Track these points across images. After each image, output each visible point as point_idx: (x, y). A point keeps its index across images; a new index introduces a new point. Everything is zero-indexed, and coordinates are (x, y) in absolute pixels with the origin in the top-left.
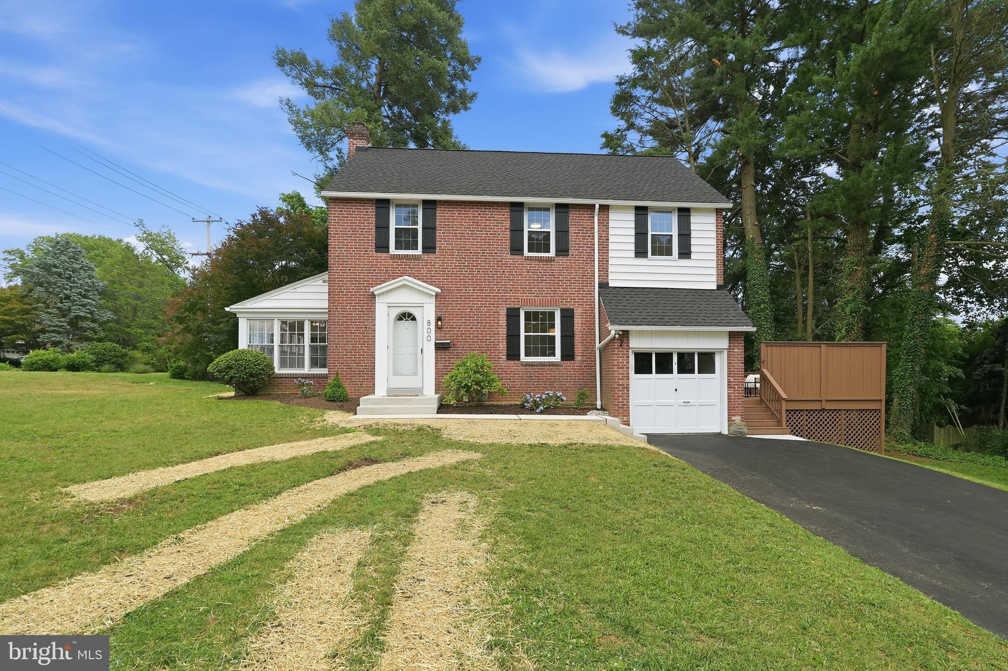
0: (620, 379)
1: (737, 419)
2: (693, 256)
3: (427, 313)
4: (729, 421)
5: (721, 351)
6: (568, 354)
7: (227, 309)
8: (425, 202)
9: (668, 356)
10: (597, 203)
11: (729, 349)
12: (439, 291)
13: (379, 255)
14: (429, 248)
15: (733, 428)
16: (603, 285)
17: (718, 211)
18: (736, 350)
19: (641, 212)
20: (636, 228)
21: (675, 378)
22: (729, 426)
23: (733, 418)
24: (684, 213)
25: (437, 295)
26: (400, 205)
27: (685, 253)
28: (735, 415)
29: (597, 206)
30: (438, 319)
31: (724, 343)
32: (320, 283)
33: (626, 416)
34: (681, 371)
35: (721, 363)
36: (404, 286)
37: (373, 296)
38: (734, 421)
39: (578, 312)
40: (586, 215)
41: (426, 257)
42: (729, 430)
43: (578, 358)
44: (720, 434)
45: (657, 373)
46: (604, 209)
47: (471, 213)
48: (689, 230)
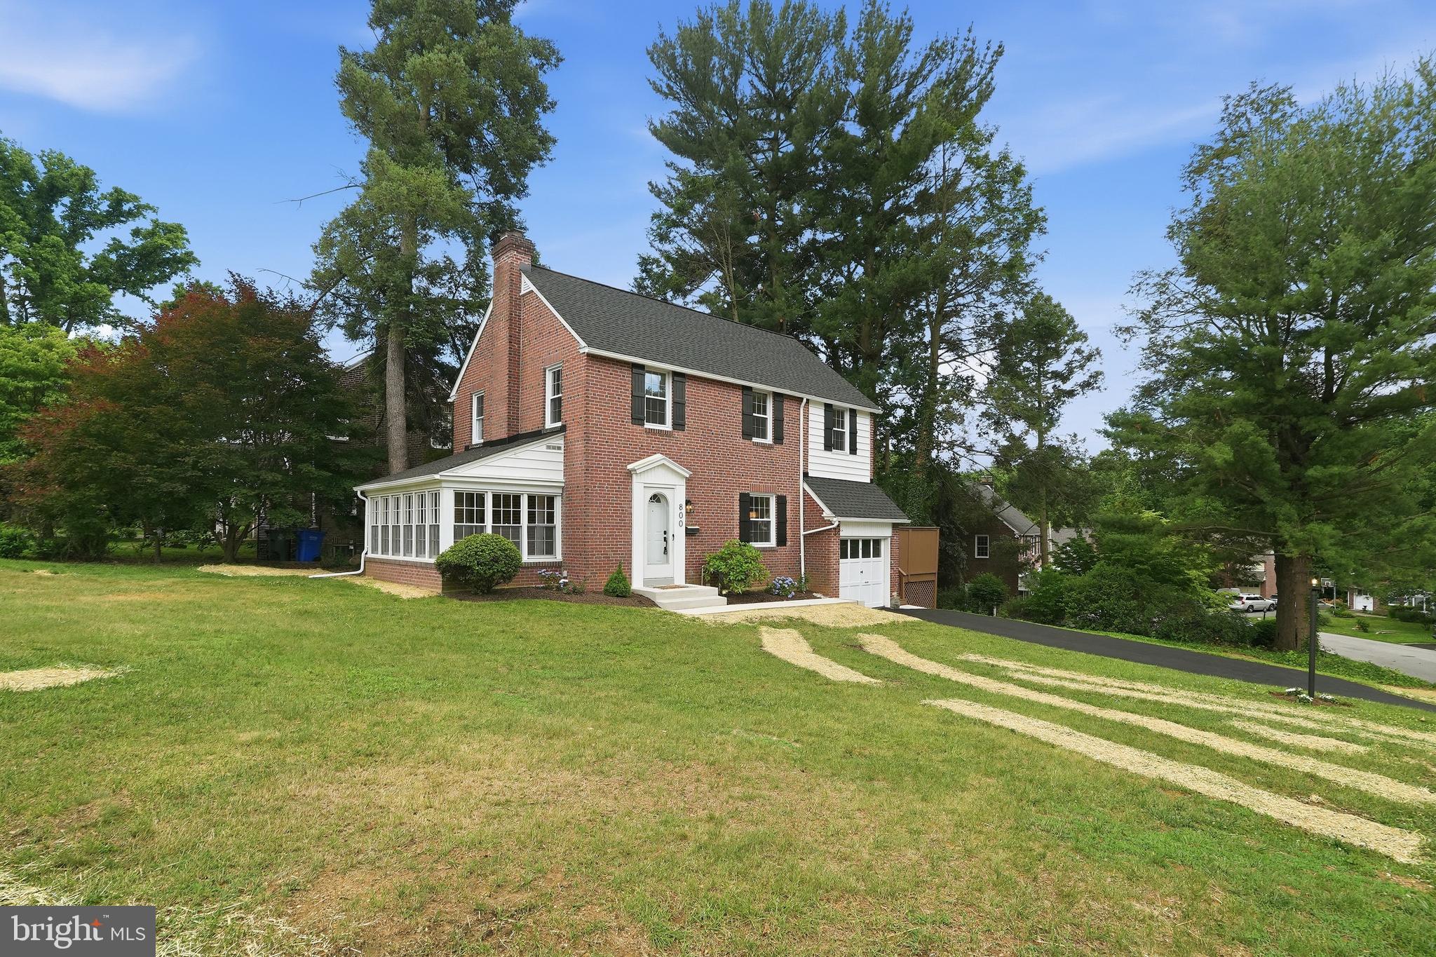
2: (857, 452)
3: (678, 497)
4: (891, 596)
5: (885, 538)
6: (782, 540)
8: (675, 374)
9: (855, 542)
10: (805, 397)
11: (892, 538)
12: (689, 471)
13: (635, 427)
14: (679, 424)
15: (893, 603)
16: (806, 475)
17: (872, 415)
18: (895, 539)
19: (830, 409)
20: (825, 423)
21: (861, 561)
22: (891, 600)
23: (893, 594)
24: (853, 414)
25: (687, 477)
26: (654, 372)
27: (853, 450)
28: (895, 592)
29: (805, 401)
30: (688, 502)
31: (888, 532)
32: (544, 448)
34: (864, 556)
35: (885, 548)
36: (662, 465)
37: (630, 474)
38: (894, 596)
39: (789, 499)
40: (795, 404)
41: (676, 434)
42: (890, 604)
43: (789, 543)
45: (850, 558)
46: (808, 403)
47: (714, 392)
48: (856, 429)
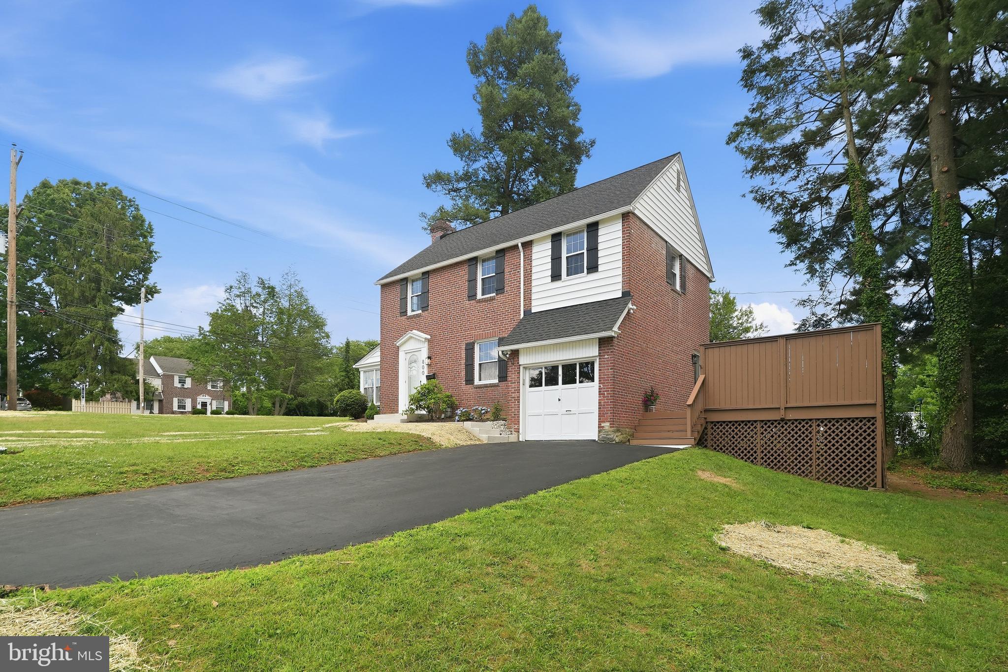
0: (513, 393)
1: (606, 425)
2: (600, 268)
3: (423, 355)
4: (599, 427)
5: (596, 359)
7: (354, 366)
8: (422, 273)
9: (555, 369)
10: (519, 242)
11: (600, 356)
12: (429, 337)
13: (402, 317)
14: (424, 306)
15: (603, 435)
16: (527, 313)
17: (623, 216)
18: (606, 357)
19: (556, 238)
20: (552, 255)
21: (560, 388)
22: (599, 432)
23: (603, 425)
24: (593, 228)
25: (429, 341)
26: (415, 280)
27: (593, 268)
28: (604, 422)
29: (520, 245)
30: (429, 358)
31: (597, 351)
33: (516, 424)
34: (566, 382)
35: (597, 370)
36: (411, 337)
37: (397, 347)
38: (603, 427)
40: (513, 255)
41: (422, 313)
42: (599, 436)
44: (595, 440)
45: (546, 385)
46: (528, 245)
47: (447, 274)
48: (597, 243)
